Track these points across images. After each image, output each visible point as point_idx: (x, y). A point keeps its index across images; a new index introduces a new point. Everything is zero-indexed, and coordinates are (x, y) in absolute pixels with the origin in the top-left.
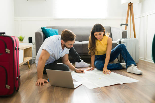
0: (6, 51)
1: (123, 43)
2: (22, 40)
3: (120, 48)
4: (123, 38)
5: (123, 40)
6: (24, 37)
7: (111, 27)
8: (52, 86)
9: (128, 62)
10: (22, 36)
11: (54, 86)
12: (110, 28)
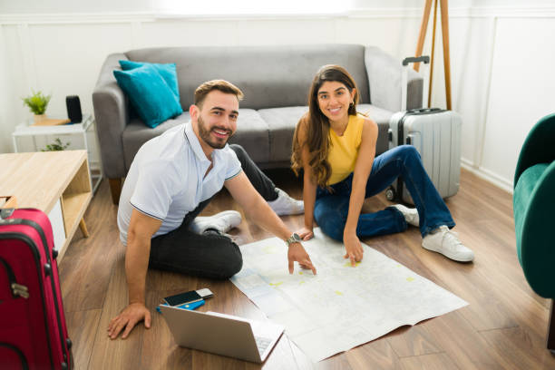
0: (15, 292)
1: (410, 132)
2: (40, 109)
3: (401, 162)
4: (410, 111)
5: (410, 121)
6: (49, 97)
7: (365, 45)
8: (182, 347)
9: (428, 216)
10: (39, 94)
11: (190, 349)
12: (363, 50)
